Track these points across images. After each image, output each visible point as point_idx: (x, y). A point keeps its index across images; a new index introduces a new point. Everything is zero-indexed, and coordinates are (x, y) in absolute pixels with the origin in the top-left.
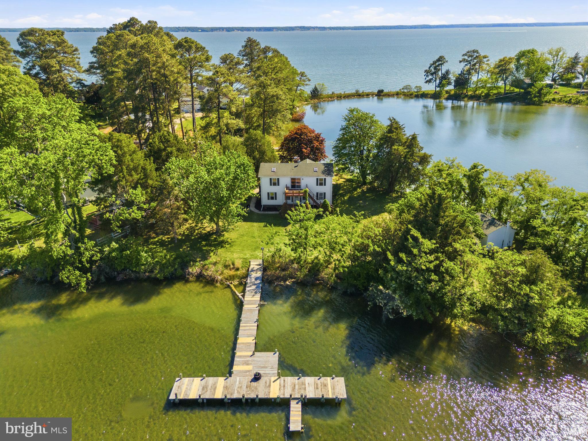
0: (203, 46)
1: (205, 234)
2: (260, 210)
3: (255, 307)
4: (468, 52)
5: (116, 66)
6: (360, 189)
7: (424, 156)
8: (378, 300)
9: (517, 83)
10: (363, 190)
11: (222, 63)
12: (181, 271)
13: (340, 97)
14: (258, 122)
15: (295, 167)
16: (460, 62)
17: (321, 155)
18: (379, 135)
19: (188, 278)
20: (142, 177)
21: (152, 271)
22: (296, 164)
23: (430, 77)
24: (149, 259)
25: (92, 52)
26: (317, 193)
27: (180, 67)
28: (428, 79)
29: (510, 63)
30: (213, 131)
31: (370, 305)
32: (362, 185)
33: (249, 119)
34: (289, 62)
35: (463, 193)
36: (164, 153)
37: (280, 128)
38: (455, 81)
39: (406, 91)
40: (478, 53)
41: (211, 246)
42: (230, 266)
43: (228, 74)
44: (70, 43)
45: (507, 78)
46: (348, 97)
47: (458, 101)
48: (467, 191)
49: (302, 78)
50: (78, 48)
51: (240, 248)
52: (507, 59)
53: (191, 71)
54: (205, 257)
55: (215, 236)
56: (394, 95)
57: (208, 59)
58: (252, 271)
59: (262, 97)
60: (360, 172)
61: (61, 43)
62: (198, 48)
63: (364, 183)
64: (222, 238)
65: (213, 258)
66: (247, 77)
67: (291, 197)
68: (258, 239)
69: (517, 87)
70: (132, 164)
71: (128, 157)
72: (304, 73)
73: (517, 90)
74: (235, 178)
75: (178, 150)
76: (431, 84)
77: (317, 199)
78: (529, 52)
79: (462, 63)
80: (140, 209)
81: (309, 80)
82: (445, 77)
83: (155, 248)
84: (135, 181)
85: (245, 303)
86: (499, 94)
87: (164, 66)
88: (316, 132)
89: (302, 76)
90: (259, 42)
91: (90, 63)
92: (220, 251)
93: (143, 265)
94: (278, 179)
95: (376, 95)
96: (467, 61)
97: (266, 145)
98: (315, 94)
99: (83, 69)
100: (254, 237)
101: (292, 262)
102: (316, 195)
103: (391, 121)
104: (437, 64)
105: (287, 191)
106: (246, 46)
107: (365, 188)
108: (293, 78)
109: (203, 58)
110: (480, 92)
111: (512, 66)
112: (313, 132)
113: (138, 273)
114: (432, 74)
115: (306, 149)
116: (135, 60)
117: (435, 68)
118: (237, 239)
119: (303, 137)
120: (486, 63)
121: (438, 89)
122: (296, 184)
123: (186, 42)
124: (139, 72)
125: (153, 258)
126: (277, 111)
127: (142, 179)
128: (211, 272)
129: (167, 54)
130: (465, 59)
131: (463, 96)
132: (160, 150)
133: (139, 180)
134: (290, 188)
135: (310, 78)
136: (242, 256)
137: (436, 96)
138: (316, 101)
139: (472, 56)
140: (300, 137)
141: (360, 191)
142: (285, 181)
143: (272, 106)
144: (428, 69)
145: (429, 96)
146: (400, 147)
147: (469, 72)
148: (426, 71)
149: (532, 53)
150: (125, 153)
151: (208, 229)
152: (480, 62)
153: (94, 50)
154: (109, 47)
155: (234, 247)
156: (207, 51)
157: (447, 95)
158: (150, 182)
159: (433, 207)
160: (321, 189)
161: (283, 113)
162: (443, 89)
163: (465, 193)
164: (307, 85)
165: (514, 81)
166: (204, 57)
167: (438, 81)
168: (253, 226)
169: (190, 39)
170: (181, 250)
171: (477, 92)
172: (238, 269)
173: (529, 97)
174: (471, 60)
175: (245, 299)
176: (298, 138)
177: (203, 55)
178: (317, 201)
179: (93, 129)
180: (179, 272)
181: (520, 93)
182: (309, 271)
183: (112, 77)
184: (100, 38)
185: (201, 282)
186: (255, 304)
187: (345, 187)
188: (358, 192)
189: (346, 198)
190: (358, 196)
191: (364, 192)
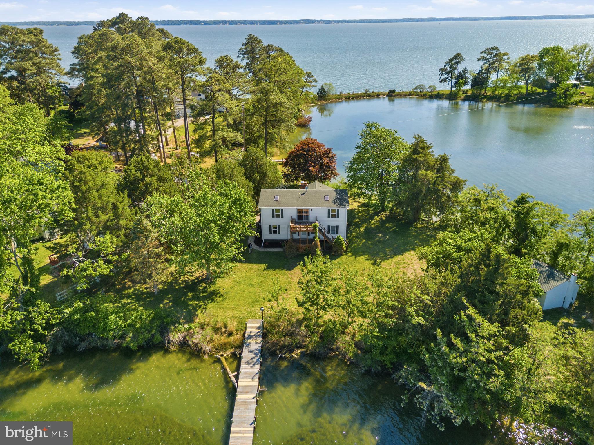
0: (196, 47)
1: (193, 280)
2: (260, 246)
3: (250, 397)
4: (487, 49)
5: (96, 70)
6: (378, 216)
7: (457, 182)
8: (417, 399)
9: (539, 83)
10: (381, 218)
11: (217, 66)
12: (159, 337)
13: (349, 98)
14: (259, 132)
15: (302, 194)
16: (479, 60)
17: (332, 173)
18: (402, 154)
19: (168, 347)
20: (111, 218)
21: (122, 337)
22: (303, 191)
23: (445, 76)
24: (120, 322)
25: (73, 53)
26: (329, 227)
27: (170, 70)
28: (443, 78)
29: (533, 61)
30: (208, 144)
31: (404, 400)
32: (380, 212)
33: (249, 129)
34: (294, 61)
35: (507, 230)
36: (141, 184)
37: (285, 139)
38: (472, 81)
39: (419, 91)
40: (498, 50)
41: (198, 299)
42: (221, 329)
43: (223, 80)
44: (49, 42)
45: (529, 77)
46: (357, 97)
47: (476, 102)
48: (513, 227)
49: (308, 79)
50: (58, 48)
51: (235, 302)
52: (530, 57)
53: (183, 75)
54: (190, 319)
55: (204, 285)
56: (406, 95)
57: (201, 62)
58: (250, 337)
59: (264, 104)
60: (379, 198)
61: (38, 43)
62: (191, 49)
63: (383, 210)
64: (213, 288)
65: (200, 318)
66: (247, 82)
67: (297, 233)
68: (257, 289)
69: (539, 88)
70: (99, 201)
71: (95, 194)
72: (310, 73)
73: (539, 90)
74: (230, 218)
75: (160, 179)
76: (446, 84)
77: (328, 233)
78: (553, 49)
79: (481, 61)
80: (108, 262)
81: (316, 81)
82: (462, 76)
83: (129, 304)
84: (103, 223)
85: (239, 390)
86: (520, 94)
87: (150, 71)
88: (326, 147)
89: (308, 76)
90: (261, 40)
91: (71, 65)
92: (211, 306)
93: (112, 330)
94: (282, 210)
95: (387, 96)
96: (486, 59)
97: (268, 164)
98: (322, 95)
99: (65, 71)
100: (252, 286)
101: (300, 322)
102: (327, 229)
103: (417, 140)
104: (453, 62)
105: (292, 225)
106: (247, 44)
107: (383, 215)
108: (299, 80)
109: (196, 61)
110: (500, 92)
111: (535, 64)
112: (323, 146)
113: (107, 339)
114: (448, 73)
115: (314, 167)
116: (116, 64)
117: (451, 67)
118: (232, 288)
119: (310, 153)
120: (506, 61)
121: (454, 89)
122: (304, 214)
123: (176, 42)
124: (119, 78)
125: (126, 320)
126: (281, 121)
127: (111, 221)
128: (198, 338)
129: (154, 57)
130: (483, 57)
131: (481, 97)
132: (136, 181)
133: (108, 221)
134: (296, 220)
135: (316, 79)
136: (237, 314)
137: (451, 97)
138: (323, 102)
139: (491, 54)
140: (307, 154)
141: (378, 219)
142: (291, 212)
143: (275, 115)
144: (443, 67)
145: (444, 96)
146: (428, 172)
147: (488, 71)
148: (441, 70)
149: (557, 50)
150: (90, 188)
151: (197, 275)
152: (500, 60)
153: (75, 51)
154: (91, 47)
155: (227, 301)
156: (200, 53)
157: (464, 95)
158: (123, 223)
159: (488, 272)
160: (333, 222)
161: (288, 123)
162: (460, 89)
163: (510, 230)
164: (313, 86)
165: (537, 81)
166: (198, 60)
167: (454, 81)
168: (251, 269)
169: (181, 39)
170: (161, 306)
171: (497, 93)
172: (230, 334)
173: (554, 99)
174: (490, 58)
175: (239, 384)
176: (305, 154)
177: (196, 58)
178: (328, 236)
179: (58, 151)
180: (158, 338)
181: (543, 93)
182: (321, 338)
183: (92, 82)
184: (81, 38)
185: (184, 352)
186: (251, 393)
187: (359, 214)
188: (375, 221)
189: (362, 230)
190: (376, 227)
191: (383, 221)
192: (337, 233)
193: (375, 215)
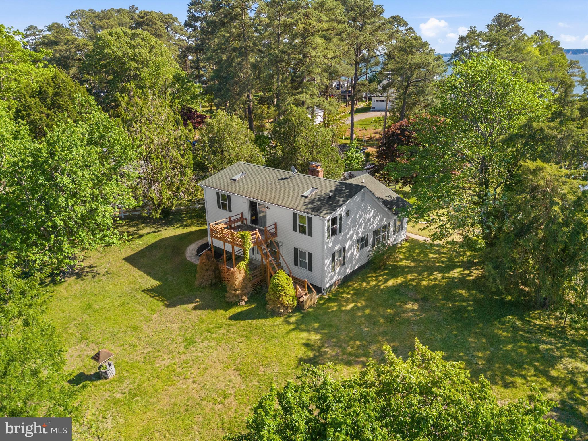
15: (281, 179)
26: (295, 251)
77: (296, 264)
94: (229, 197)
105: (213, 226)
134: (249, 223)
142: (240, 205)
160: (303, 242)
187: (431, 255)
188: (443, 278)
189: (391, 282)
190: (427, 288)
191: (462, 282)
192: (310, 269)
193: (460, 266)
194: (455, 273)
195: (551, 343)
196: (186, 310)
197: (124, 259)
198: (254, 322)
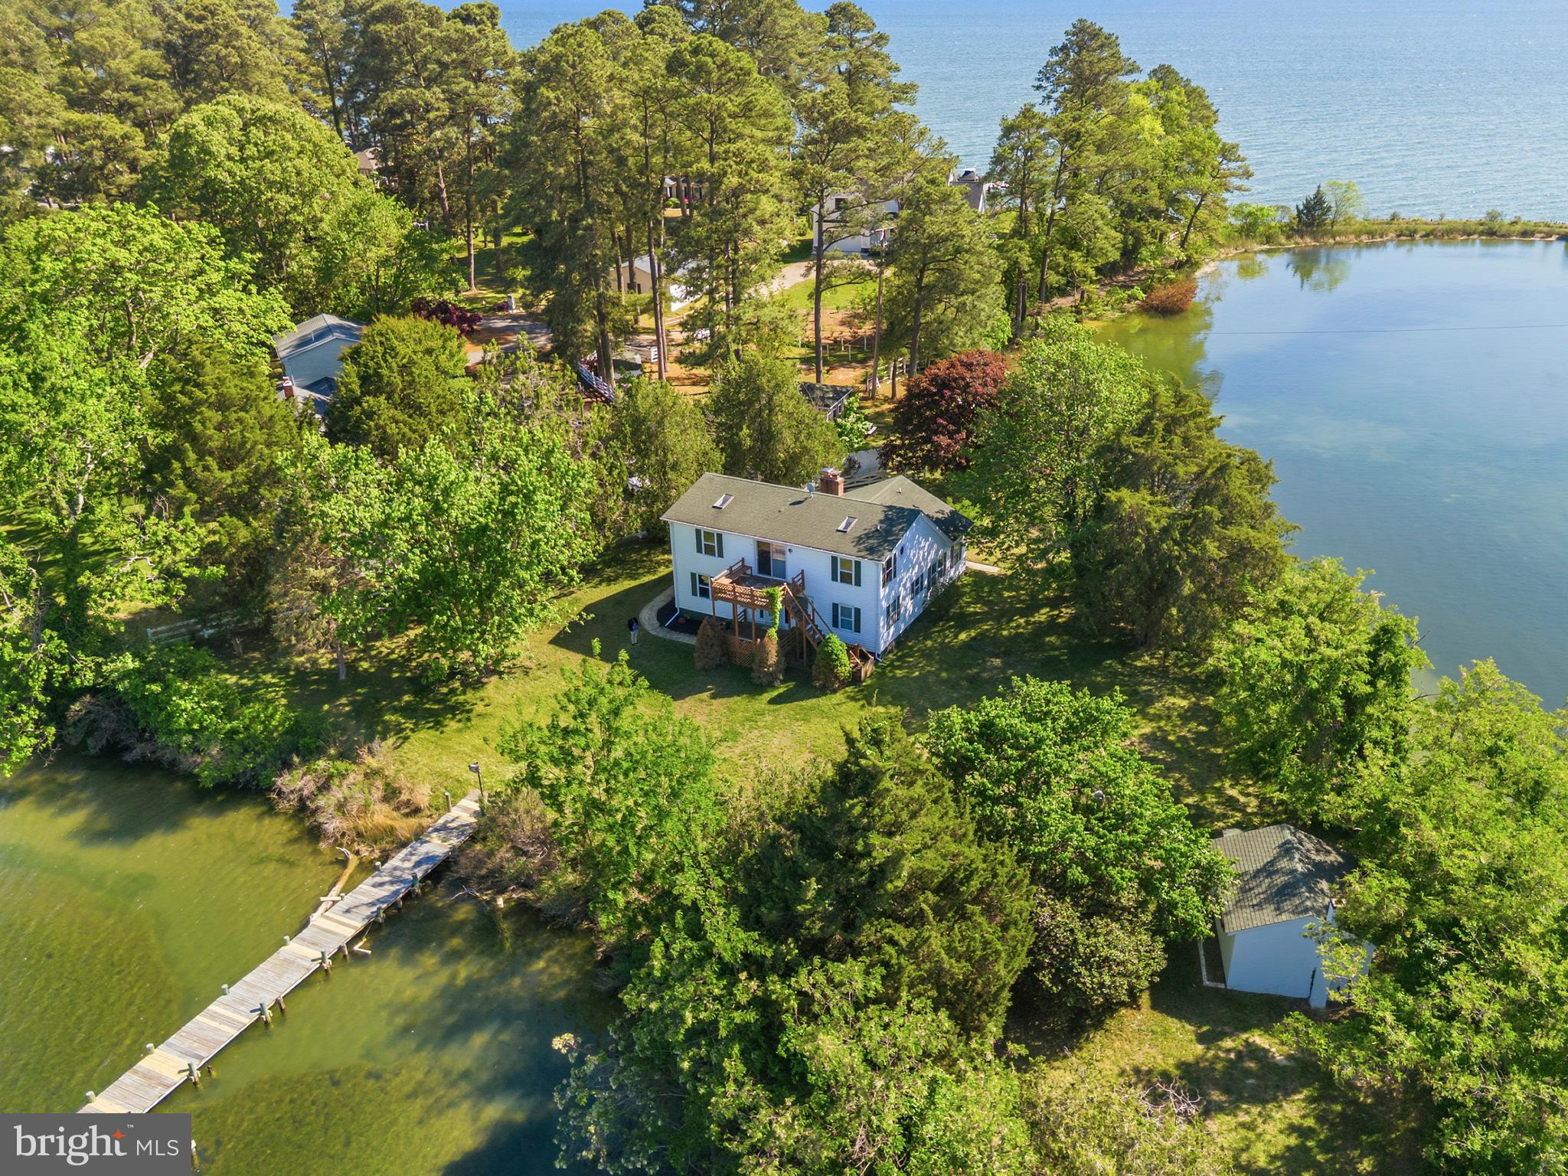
2: (663, 624)
3: (310, 955)
15: (793, 504)
26: (835, 606)
41: (412, 712)
46: (1443, 234)
58: (442, 829)
77: (835, 625)
83: (270, 686)
89: (1224, 158)
92: (421, 737)
94: (720, 537)
98: (1314, 218)
102: (830, 611)
134: (755, 572)
138: (1309, 242)
142: (740, 549)
155: (470, 731)
160: (847, 595)
170: (326, 707)
186: (320, 948)
187: (1006, 594)
188: (1028, 623)
189: (963, 636)
190: (1010, 638)
191: (1051, 626)
192: (858, 629)
193: (1046, 606)
194: (1042, 615)
195: (1150, 684)
196: (702, 701)
197: (551, 642)
198: (803, 703)
